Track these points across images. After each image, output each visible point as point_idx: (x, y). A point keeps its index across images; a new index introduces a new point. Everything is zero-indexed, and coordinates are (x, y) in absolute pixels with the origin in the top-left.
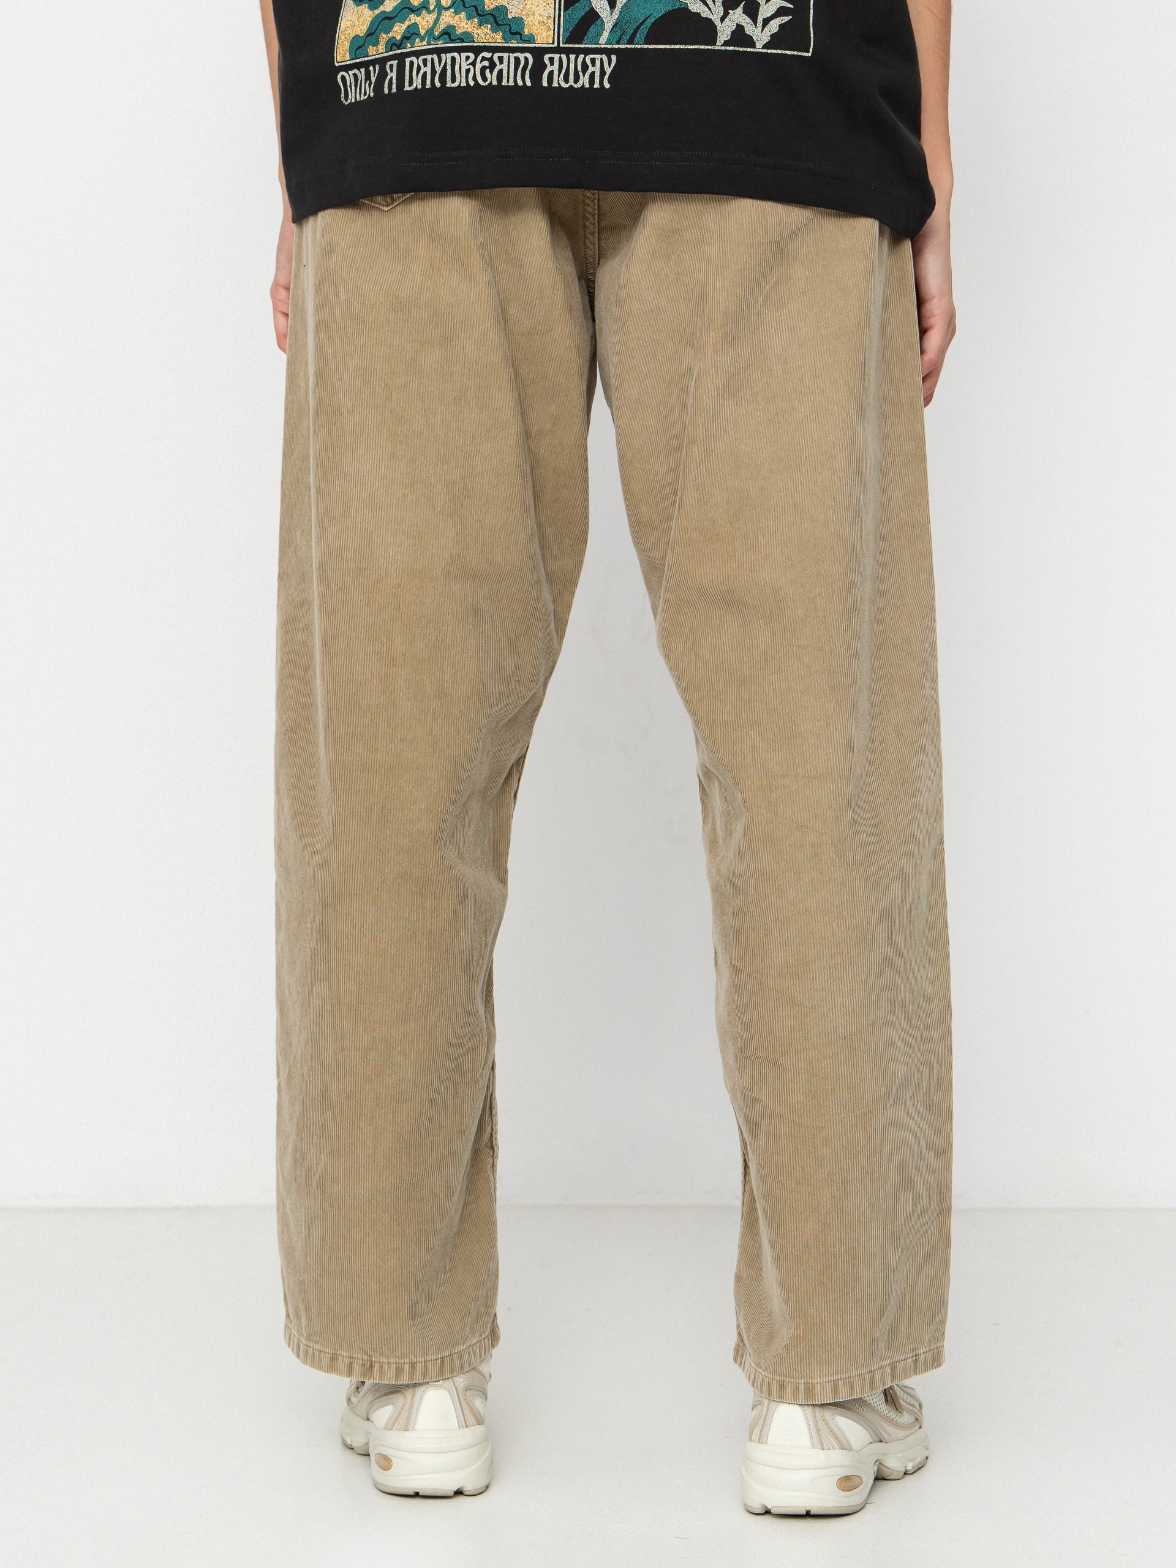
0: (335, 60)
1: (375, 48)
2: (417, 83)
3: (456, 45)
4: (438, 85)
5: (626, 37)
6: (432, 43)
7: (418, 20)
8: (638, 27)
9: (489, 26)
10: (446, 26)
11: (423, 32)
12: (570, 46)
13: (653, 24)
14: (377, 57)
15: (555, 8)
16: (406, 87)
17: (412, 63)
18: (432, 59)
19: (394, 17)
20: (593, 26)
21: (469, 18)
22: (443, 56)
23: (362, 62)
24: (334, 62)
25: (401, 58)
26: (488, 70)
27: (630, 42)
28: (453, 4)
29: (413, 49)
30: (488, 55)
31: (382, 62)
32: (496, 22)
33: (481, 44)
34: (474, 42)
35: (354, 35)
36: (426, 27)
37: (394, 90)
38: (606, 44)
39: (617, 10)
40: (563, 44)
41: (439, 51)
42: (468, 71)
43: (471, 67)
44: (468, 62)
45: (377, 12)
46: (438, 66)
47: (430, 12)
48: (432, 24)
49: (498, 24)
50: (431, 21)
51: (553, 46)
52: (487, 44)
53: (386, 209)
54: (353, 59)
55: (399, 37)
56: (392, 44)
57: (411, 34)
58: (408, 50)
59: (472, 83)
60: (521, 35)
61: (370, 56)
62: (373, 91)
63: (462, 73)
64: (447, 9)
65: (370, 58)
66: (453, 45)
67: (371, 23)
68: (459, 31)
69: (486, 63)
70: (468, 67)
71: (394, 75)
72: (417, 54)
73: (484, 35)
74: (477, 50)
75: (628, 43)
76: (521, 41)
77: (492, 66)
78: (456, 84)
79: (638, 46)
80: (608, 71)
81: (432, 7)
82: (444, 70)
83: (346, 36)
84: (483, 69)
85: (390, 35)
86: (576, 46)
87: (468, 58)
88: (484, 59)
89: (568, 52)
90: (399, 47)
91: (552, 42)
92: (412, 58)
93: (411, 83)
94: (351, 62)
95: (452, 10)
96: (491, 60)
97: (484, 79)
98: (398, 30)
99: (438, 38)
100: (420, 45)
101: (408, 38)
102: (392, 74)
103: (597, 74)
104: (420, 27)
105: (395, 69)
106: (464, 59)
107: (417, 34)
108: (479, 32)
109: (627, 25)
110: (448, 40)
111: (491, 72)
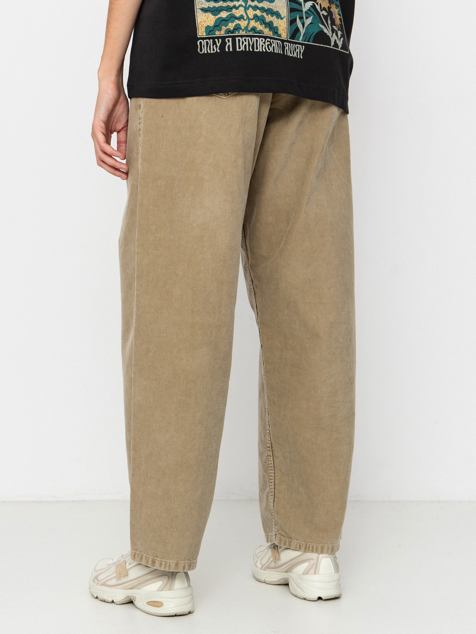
0: (198, 35)
1: (219, 32)
2: (242, 48)
3: (258, 35)
4: (251, 50)
5: (307, 39)
6: (247, 32)
7: (240, 22)
8: (311, 36)
9: (268, 29)
10: (252, 26)
11: (243, 28)
12: (291, 40)
13: (315, 35)
14: (220, 36)
15: (287, 25)
16: (237, 49)
17: (239, 40)
18: (248, 39)
19: (228, 20)
20: (298, 33)
21: (261, 24)
22: (253, 38)
23: (212, 37)
24: (197, 35)
25: (234, 38)
26: (270, 46)
27: (308, 41)
28: (254, 18)
29: (239, 34)
30: (269, 40)
31: (223, 38)
32: (270, 27)
33: (266, 35)
34: (264, 34)
35: (206, 25)
36: (244, 26)
37: (231, 50)
38: (301, 41)
39: (305, 28)
40: (289, 39)
41: (251, 37)
42: (262, 46)
43: (264, 44)
44: (263, 42)
45: (217, 17)
46: (251, 42)
47: (245, 20)
48: (246, 25)
49: (271, 28)
50: (246, 24)
51: (286, 39)
52: (268, 36)
53: (224, 98)
54: (208, 35)
55: (232, 29)
56: (228, 31)
57: (238, 28)
58: (237, 34)
59: (264, 51)
60: (277, 34)
61: (216, 35)
62: (219, 49)
63: (260, 46)
64: (252, 19)
65: (216, 36)
66: (256, 35)
67: (215, 21)
68: (258, 29)
69: (269, 43)
70: (262, 44)
71: (230, 44)
72: (242, 36)
73: (267, 32)
74: (266, 38)
75: (308, 42)
76: (278, 36)
77: (271, 45)
78: (258, 50)
79: (311, 43)
80: (302, 52)
81: (245, 18)
82: (253, 44)
83: (202, 25)
84: (268, 45)
85: (227, 27)
86: (293, 40)
87: (262, 40)
88: (268, 41)
89: (291, 42)
90: (232, 33)
91: (286, 38)
92: (239, 38)
93: (239, 48)
94: (206, 36)
95: (254, 20)
96: (270, 42)
97: (269, 49)
98: (231, 26)
99: (250, 31)
100: (242, 33)
101: (236, 30)
102: (229, 44)
103: (299, 52)
104: (241, 26)
105: (231, 41)
106: (261, 41)
107: (241, 28)
108: (265, 30)
109: (307, 35)
110: (254, 32)
111: (271, 47)
